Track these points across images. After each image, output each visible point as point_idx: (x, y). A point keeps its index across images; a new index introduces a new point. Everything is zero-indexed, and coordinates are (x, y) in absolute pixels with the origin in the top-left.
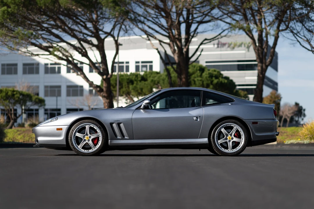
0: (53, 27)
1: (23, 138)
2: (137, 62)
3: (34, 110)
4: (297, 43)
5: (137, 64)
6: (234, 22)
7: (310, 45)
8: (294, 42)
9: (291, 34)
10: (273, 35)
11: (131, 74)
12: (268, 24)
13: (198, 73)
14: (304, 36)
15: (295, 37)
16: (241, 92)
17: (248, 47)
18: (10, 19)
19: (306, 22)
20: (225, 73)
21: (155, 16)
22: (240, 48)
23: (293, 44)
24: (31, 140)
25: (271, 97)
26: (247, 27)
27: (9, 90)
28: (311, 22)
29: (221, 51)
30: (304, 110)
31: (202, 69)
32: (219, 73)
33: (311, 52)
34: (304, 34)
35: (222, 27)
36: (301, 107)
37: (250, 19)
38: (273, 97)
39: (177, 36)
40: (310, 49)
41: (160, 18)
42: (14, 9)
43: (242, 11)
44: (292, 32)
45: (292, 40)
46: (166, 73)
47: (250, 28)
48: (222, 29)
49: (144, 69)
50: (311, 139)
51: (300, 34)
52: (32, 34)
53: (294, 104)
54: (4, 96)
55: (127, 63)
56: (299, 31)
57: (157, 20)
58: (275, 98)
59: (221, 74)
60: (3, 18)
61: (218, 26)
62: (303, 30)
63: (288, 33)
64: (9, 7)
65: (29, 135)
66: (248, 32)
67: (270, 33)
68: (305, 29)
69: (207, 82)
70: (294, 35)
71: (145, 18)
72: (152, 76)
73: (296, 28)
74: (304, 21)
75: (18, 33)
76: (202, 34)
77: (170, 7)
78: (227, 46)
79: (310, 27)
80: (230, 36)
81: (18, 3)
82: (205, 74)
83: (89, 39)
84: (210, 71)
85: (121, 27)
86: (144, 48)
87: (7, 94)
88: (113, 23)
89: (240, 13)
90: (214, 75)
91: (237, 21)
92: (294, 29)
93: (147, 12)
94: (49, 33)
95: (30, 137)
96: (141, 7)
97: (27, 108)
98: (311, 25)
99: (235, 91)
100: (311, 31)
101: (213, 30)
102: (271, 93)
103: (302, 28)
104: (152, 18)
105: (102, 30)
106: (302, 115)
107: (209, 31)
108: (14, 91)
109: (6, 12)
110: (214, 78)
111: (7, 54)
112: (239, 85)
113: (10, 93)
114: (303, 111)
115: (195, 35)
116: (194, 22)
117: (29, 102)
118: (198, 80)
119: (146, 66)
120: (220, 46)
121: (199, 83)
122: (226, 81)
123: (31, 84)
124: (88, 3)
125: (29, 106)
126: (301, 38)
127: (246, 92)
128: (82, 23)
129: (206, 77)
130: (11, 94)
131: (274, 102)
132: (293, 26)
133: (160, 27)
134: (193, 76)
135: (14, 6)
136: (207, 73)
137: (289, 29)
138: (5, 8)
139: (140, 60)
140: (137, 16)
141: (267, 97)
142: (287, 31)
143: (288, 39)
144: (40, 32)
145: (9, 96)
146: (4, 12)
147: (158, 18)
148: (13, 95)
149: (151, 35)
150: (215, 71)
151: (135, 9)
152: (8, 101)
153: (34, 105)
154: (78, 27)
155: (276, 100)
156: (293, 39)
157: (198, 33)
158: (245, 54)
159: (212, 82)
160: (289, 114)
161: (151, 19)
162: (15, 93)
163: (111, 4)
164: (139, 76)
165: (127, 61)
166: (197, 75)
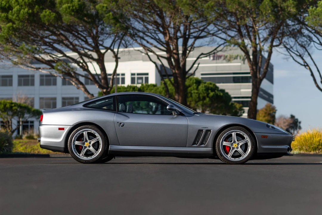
0: (55, 41)
1: (25, 149)
2: (132, 74)
3: (29, 122)
4: (290, 58)
5: (133, 76)
6: (229, 38)
7: (303, 59)
8: (288, 57)
9: (285, 49)
10: (267, 51)
11: (128, 86)
12: (262, 40)
13: (194, 86)
14: (297, 51)
15: (289, 52)
16: (236, 105)
17: (244, 60)
18: (15, 35)
19: (299, 38)
20: (221, 86)
21: (153, 31)
22: (236, 60)
23: (286, 58)
24: (34, 151)
25: (266, 110)
26: (242, 43)
27: (7, 102)
28: (304, 38)
29: (217, 63)
30: (300, 123)
31: (198, 82)
32: (215, 86)
33: (303, 67)
34: (297, 49)
35: (218, 42)
36: (297, 119)
37: (245, 34)
38: (268, 110)
39: (175, 51)
40: (303, 63)
41: (159, 33)
42: (19, 25)
43: (237, 27)
44: (285, 47)
45: (285, 55)
46: (163, 86)
47: (244, 44)
48: (218, 44)
49: (140, 81)
50: (300, 149)
51: (293, 49)
52: (36, 49)
53: (289, 116)
54: (2, 108)
55: (123, 75)
56: (292, 46)
57: (155, 35)
58: (270, 111)
59: (217, 88)
60: (8, 34)
61: (213, 41)
62: (296, 45)
63: (282, 48)
64: (14, 23)
65: (31, 147)
66: (243, 48)
67: (263, 49)
68: (297, 44)
69: (203, 95)
70: (287, 50)
71: (144, 33)
72: (149, 89)
73: (289, 43)
74: (297, 36)
75: (22, 49)
76: (198, 49)
77: (168, 23)
78: (222, 58)
79: (303, 42)
80: (226, 51)
81: (22, 20)
82: (201, 87)
83: (89, 53)
84: (206, 84)
85: (120, 42)
86: (140, 60)
87: (5, 105)
88: (113, 38)
89: (235, 30)
90: (210, 88)
91: (232, 37)
92: (288, 45)
93: (146, 28)
94: (52, 48)
95: (32, 148)
96: (139, 23)
97: (25, 120)
98: (303, 40)
99: (230, 104)
100: (304, 46)
101: (209, 45)
102: (267, 106)
103: (295, 43)
104: (151, 33)
105: (102, 45)
106: (297, 127)
107: (205, 45)
108: (12, 103)
109: (11, 28)
110: (210, 91)
111: (10, 68)
112: (235, 98)
113: (8, 106)
114: (298, 124)
115: (192, 50)
116: (191, 37)
117: (27, 114)
118: (194, 93)
119: (142, 78)
120: (215, 58)
121: (196, 96)
122: (222, 94)
123: (29, 96)
124: (90, 20)
125: (27, 118)
126: (294, 53)
127: (241, 105)
128: (82, 38)
129: (202, 90)
130: (10, 106)
131: (269, 114)
132: (287, 41)
133: (158, 42)
134: (189, 89)
135: (18, 22)
136: (203, 86)
137: (282, 44)
138: (10, 24)
139: (136, 72)
140: (137, 32)
141: (262, 110)
142: (281, 46)
143: (282, 53)
144: (43, 47)
145: (7, 108)
146: (9, 28)
147: (157, 34)
148: (11, 107)
149: (150, 50)
150: (211, 84)
151: (134, 24)
152: (6, 113)
153: (32, 117)
154: (79, 42)
155: (271, 112)
156: (287, 54)
157: (194, 47)
158: (240, 66)
159: (208, 94)
160: (284, 126)
161: (149, 34)
162: (13, 105)
163: (112, 21)
164: (136, 88)
165: (123, 72)
166: (193, 88)
